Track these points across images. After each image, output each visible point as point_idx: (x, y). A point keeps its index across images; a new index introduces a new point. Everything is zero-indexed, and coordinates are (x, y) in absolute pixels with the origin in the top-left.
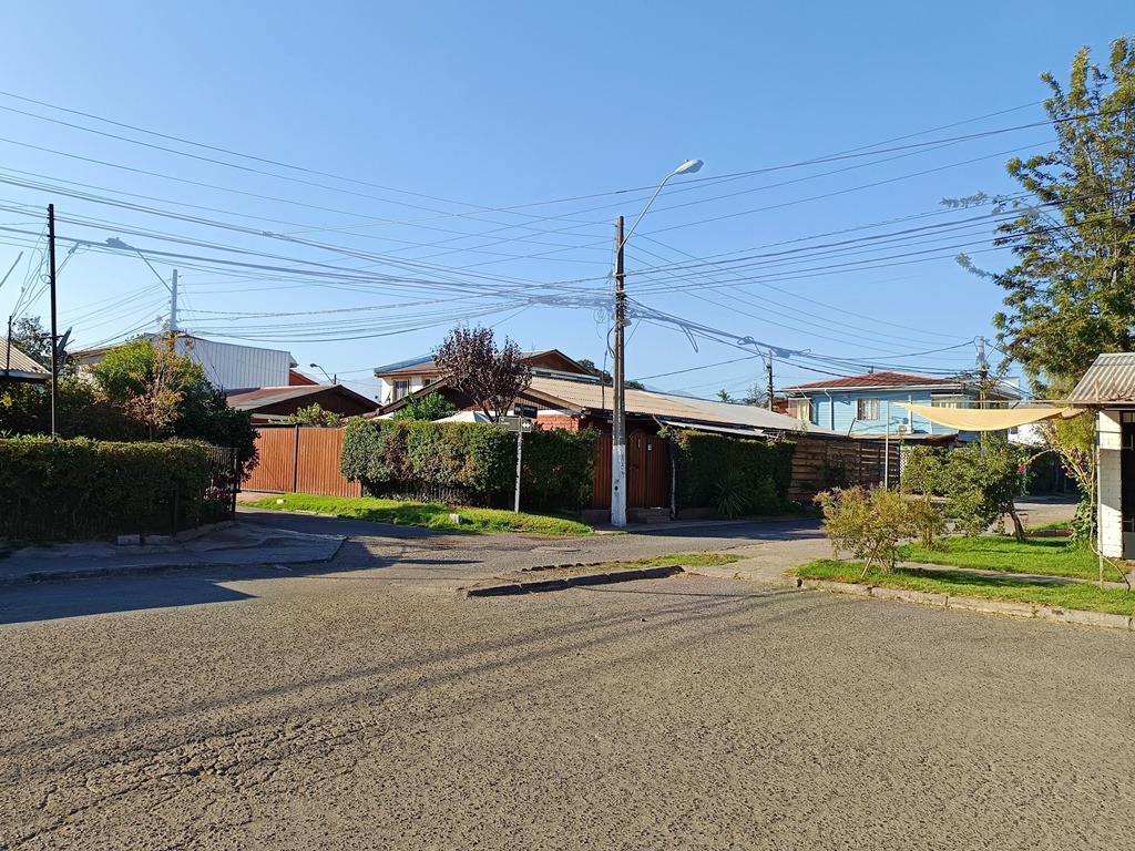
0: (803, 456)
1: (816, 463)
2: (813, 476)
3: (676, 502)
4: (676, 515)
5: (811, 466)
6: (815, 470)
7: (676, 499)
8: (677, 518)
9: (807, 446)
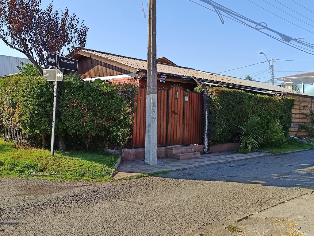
0: (298, 107)
1: (305, 112)
2: (304, 120)
3: (208, 140)
4: (208, 149)
5: (302, 114)
6: (304, 116)
7: (208, 137)
8: (209, 152)
9: (300, 102)
